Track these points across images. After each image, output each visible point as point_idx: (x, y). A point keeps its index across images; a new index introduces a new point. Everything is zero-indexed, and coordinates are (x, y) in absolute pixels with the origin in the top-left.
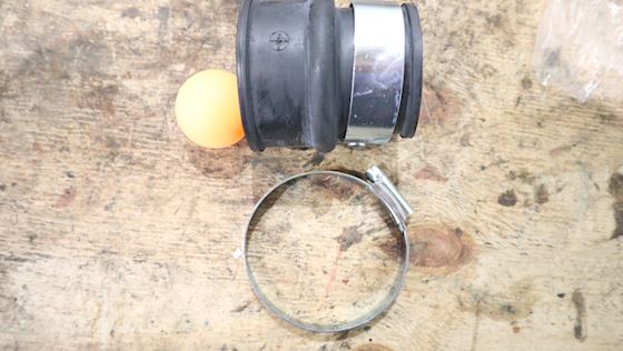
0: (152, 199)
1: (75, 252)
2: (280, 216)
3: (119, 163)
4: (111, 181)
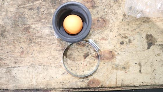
0: (41, 51)
1: (26, 65)
2: (70, 52)
3: (33, 44)
4: (31, 48)
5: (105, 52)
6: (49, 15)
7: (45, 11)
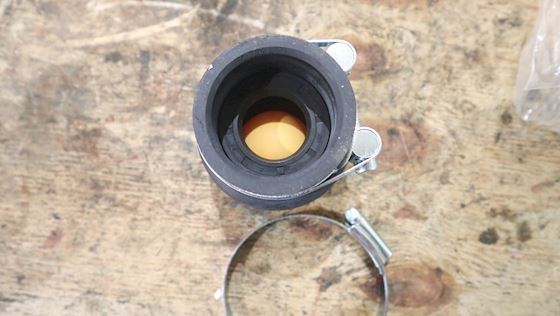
0: (134, 240)
1: (61, 293)
2: (260, 256)
3: (103, 205)
4: (95, 222)
5: (413, 270)
6: (185, 88)
7: (171, 73)
